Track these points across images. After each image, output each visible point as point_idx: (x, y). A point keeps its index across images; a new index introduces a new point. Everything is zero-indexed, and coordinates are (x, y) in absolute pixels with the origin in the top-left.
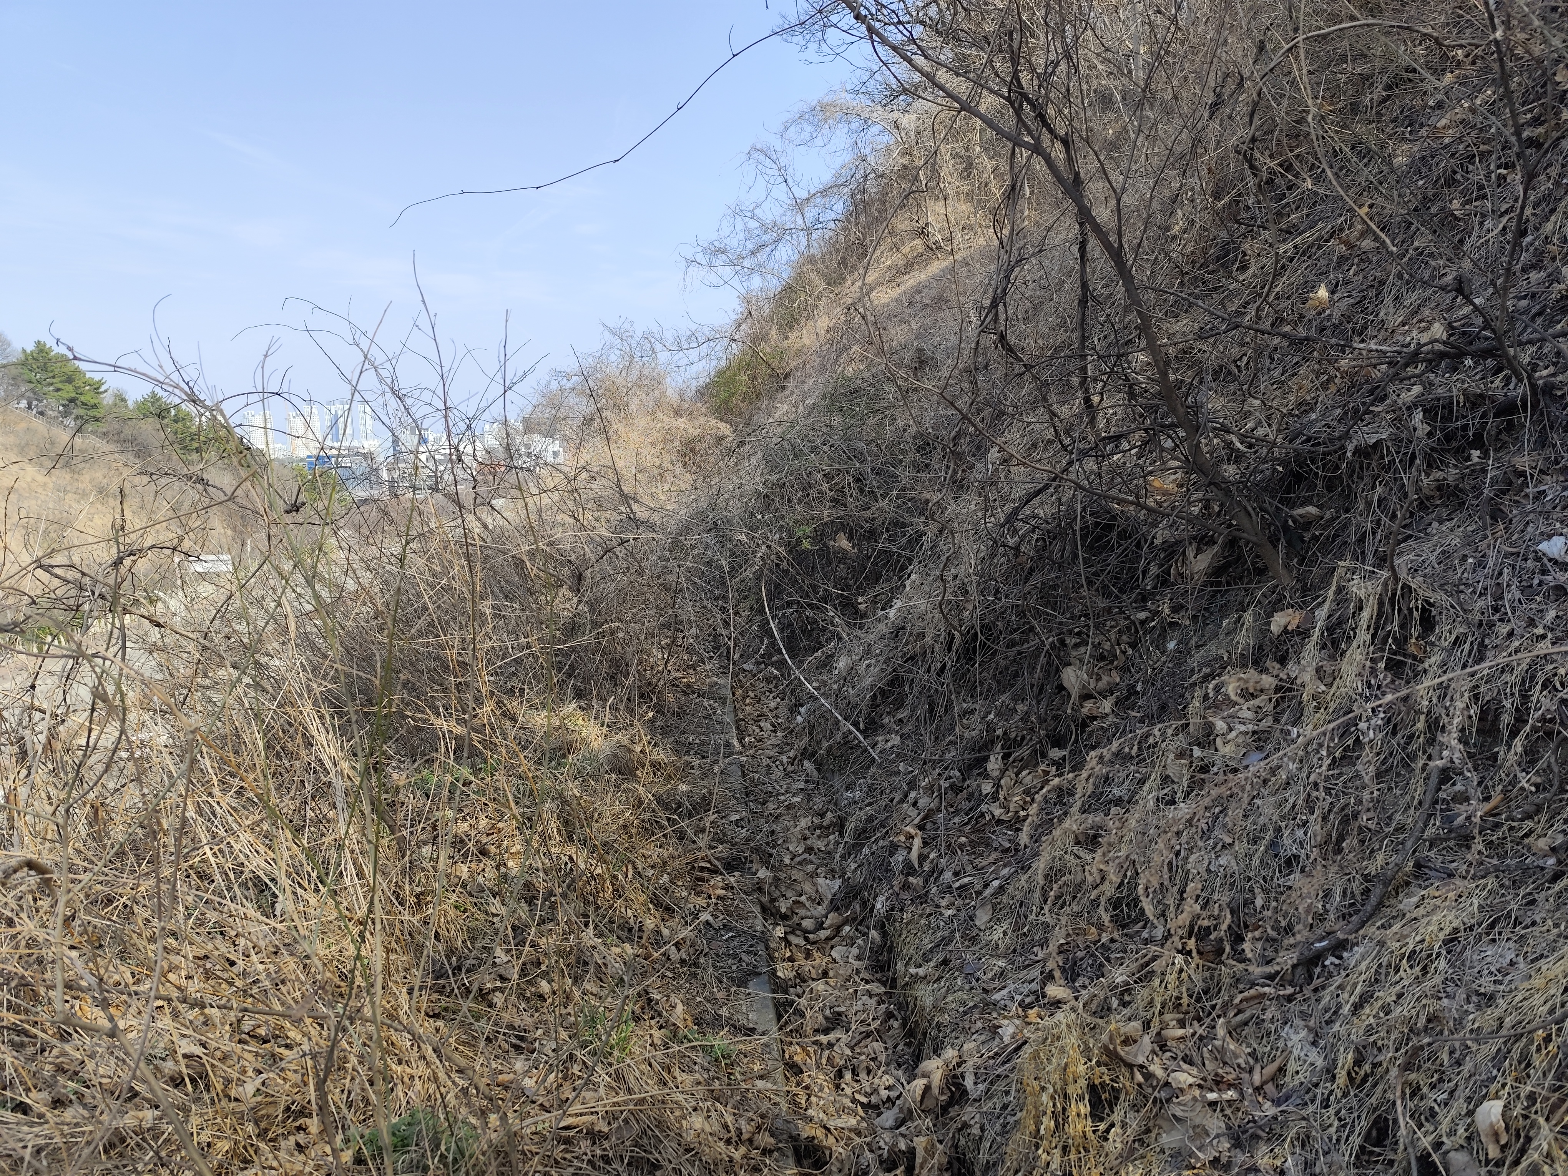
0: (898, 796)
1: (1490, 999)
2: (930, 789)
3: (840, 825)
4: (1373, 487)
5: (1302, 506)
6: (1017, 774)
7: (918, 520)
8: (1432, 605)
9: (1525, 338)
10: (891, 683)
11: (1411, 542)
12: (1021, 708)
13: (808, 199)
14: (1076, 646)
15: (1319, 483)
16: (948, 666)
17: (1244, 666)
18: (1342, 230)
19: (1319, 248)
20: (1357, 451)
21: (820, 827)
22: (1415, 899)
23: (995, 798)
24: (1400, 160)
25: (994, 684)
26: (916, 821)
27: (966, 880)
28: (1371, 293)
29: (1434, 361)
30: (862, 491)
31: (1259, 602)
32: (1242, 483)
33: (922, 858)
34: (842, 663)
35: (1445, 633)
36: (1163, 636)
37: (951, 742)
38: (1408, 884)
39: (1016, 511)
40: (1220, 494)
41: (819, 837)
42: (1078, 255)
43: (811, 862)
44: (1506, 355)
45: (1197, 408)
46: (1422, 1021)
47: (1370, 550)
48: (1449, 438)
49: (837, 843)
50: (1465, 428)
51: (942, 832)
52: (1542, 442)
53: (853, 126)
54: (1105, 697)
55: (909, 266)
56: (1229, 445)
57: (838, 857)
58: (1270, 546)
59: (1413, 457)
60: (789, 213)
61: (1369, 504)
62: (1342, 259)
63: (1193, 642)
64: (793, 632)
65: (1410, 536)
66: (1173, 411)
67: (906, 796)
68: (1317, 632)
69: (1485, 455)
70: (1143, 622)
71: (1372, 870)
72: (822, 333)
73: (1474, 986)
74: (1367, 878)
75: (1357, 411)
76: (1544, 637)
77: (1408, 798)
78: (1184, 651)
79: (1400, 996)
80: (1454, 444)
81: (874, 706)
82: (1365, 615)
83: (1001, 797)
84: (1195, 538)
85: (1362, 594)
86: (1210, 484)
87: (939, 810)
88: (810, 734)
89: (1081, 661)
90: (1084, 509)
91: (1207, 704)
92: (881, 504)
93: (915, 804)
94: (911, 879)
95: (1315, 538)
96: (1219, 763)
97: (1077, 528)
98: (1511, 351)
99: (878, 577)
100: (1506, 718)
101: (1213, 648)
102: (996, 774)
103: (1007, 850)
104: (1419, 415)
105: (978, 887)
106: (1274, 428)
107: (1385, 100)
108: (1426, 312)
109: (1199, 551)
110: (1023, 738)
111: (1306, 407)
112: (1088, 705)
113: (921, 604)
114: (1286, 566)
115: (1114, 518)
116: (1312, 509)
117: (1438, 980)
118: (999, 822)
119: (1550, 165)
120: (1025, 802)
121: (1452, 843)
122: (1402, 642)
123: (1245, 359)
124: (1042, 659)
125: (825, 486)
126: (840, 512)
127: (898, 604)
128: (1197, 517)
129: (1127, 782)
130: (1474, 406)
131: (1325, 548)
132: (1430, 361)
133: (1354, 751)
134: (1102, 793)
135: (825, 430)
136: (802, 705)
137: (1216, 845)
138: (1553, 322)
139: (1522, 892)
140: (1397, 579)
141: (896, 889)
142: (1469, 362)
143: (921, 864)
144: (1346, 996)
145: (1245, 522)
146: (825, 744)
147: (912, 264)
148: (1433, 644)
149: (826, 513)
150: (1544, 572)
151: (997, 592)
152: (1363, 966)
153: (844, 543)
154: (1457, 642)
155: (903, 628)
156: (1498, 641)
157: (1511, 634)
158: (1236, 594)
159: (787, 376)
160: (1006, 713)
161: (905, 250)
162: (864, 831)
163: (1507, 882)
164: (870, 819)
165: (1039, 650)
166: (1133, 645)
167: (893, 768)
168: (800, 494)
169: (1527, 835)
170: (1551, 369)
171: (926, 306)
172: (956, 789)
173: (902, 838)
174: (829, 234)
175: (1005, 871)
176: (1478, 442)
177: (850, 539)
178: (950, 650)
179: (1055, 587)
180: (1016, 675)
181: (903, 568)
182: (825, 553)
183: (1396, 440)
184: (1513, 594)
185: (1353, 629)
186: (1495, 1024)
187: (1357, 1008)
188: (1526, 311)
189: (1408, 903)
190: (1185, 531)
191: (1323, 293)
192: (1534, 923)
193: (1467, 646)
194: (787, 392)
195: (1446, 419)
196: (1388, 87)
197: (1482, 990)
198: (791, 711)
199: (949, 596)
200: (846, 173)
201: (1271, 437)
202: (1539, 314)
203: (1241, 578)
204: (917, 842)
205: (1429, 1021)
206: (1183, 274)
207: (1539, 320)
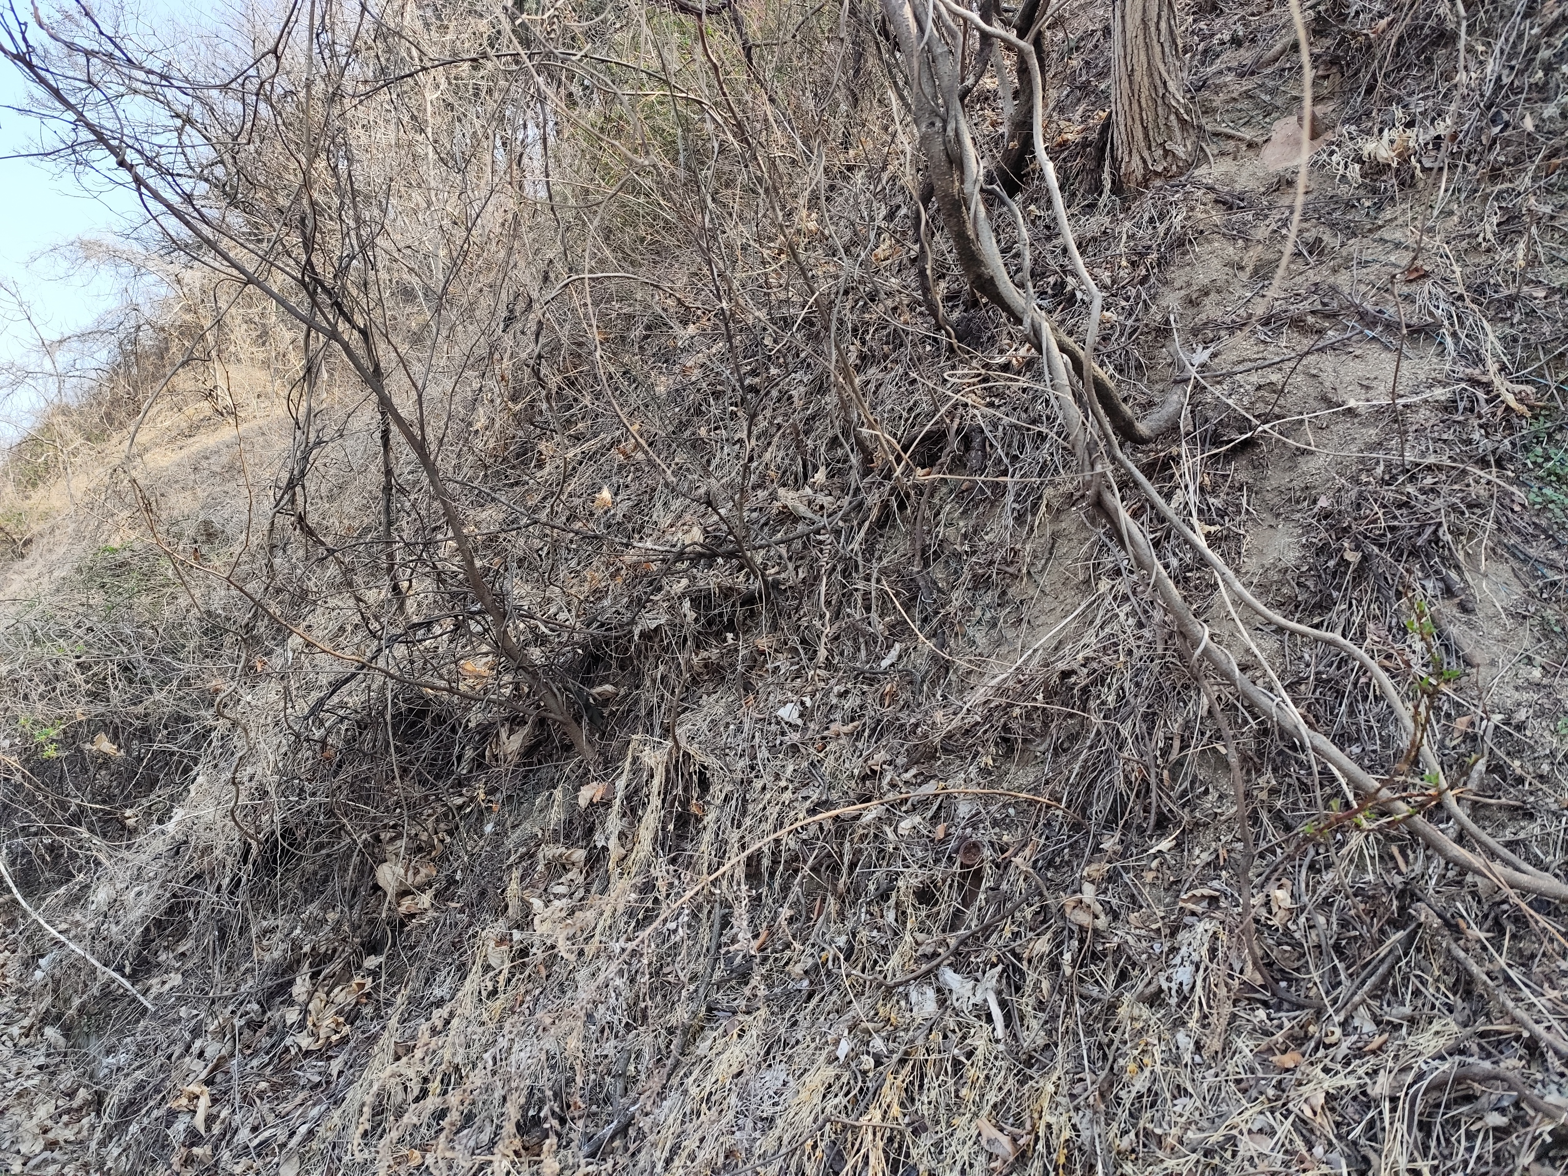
0: (178, 1050)
1: (770, 1121)
2: (221, 1032)
3: (98, 1102)
4: (657, 667)
5: (600, 684)
6: (328, 994)
7: (207, 714)
8: (706, 768)
9: (758, 543)
10: (170, 911)
11: (688, 714)
12: (332, 916)
13: (60, 342)
14: (392, 840)
15: (614, 663)
16: (244, 880)
17: (557, 841)
18: (619, 442)
19: (602, 455)
20: (642, 635)
21: (68, 1111)
22: (709, 1042)
23: (301, 1025)
24: (661, 390)
25: (300, 894)
26: (203, 1076)
27: (267, 1134)
28: (646, 497)
29: (695, 559)
30: (131, 681)
31: (568, 777)
32: (548, 668)
33: (210, 1120)
34: (101, 895)
35: (717, 791)
36: (480, 820)
37: (247, 970)
38: (702, 1028)
39: (321, 702)
40: (528, 677)
41: (66, 1125)
42: (379, 442)
43: (54, 1161)
44: (744, 557)
45: (502, 597)
46: (721, 1160)
47: (657, 722)
48: (710, 623)
49: (93, 1127)
50: (721, 615)
51: (235, 1083)
52: (775, 627)
53: (121, 270)
54: (423, 891)
55: (192, 430)
56: (533, 630)
57: (93, 1145)
58: (574, 724)
59: (685, 640)
60: (34, 355)
61: (654, 681)
62: (621, 467)
63: (508, 824)
64: (31, 862)
65: (686, 709)
66: (481, 599)
67: (188, 1047)
68: (618, 802)
69: (737, 638)
70: (460, 808)
71: (674, 1022)
72: (79, 495)
73: (759, 1113)
74: (671, 1031)
75: (640, 599)
76: (786, 788)
77: (698, 946)
78: (500, 835)
79: (702, 1140)
80: (714, 628)
81: (146, 941)
82: (656, 782)
83: (309, 1024)
84: (507, 719)
85: (652, 763)
86: (519, 668)
87: (232, 1055)
88: (54, 991)
89: (397, 855)
90: (395, 697)
91: (524, 884)
92: (158, 696)
93: (201, 1054)
94: (196, 1150)
95: (613, 714)
96: (537, 943)
97: (388, 717)
98: (749, 554)
99: (153, 783)
100: (766, 862)
101: (529, 827)
102: (303, 998)
103: (319, 1084)
104: (687, 604)
105: (282, 1139)
106: (574, 613)
107: (646, 337)
108: (687, 517)
109: (511, 732)
110: (335, 950)
111: (599, 594)
112: (406, 902)
113: (208, 812)
114: (589, 742)
115: (427, 703)
116: (608, 687)
117: (731, 1114)
118: (308, 1054)
119: (764, 408)
120: (338, 1024)
121: (733, 983)
122: (685, 803)
123: (546, 549)
124: (355, 859)
125: (79, 678)
126: (100, 708)
127: (179, 814)
128: (508, 699)
129: (449, 980)
130: (726, 597)
131: (621, 723)
132: (692, 559)
133: (653, 909)
134: (422, 997)
135: (81, 610)
136: (42, 956)
137: (537, 1028)
138: (775, 532)
139: (787, 1016)
140: (678, 748)
141: (176, 1167)
142: (720, 560)
143: (208, 1129)
144: (658, 1153)
145: (552, 702)
146: (76, 1002)
147: (198, 427)
148: (709, 803)
149: (79, 711)
150: (783, 734)
151: (302, 790)
152: (670, 1120)
153: (104, 744)
154: (727, 799)
155: (185, 842)
156: (755, 796)
157: (764, 788)
158: (546, 771)
159: (28, 542)
160: (314, 925)
161: (189, 410)
162: (132, 1103)
163: (776, 1009)
164: (140, 1086)
165: (351, 849)
166: (450, 833)
167: (172, 1016)
168: (42, 687)
169: (787, 964)
170: (777, 569)
171: (214, 474)
172: (254, 1026)
173: (184, 1101)
174: (87, 384)
175: (315, 1112)
176: (730, 626)
177: (115, 739)
178: (245, 862)
179: (367, 780)
180: (325, 880)
181: (187, 770)
182: (79, 760)
183: (672, 625)
184: (763, 754)
185: (647, 796)
186: (777, 1144)
187: (668, 1161)
188: (757, 521)
189: (702, 1047)
190: (495, 714)
191: (606, 494)
192: (798, 1042)
193: (734, 802)
194: (27, 562)
195: (708, 608)
196: (648, 328)
197: (765, 1115)
198: (26, 965)
199: (243, 800)
200: (111, 321)
201: (572, 621)
202: (766, 524)
203: (551, 756)
204: (204, 1102)
205: (726, 1157)
206: (486, 467)
207: (766, 529)
